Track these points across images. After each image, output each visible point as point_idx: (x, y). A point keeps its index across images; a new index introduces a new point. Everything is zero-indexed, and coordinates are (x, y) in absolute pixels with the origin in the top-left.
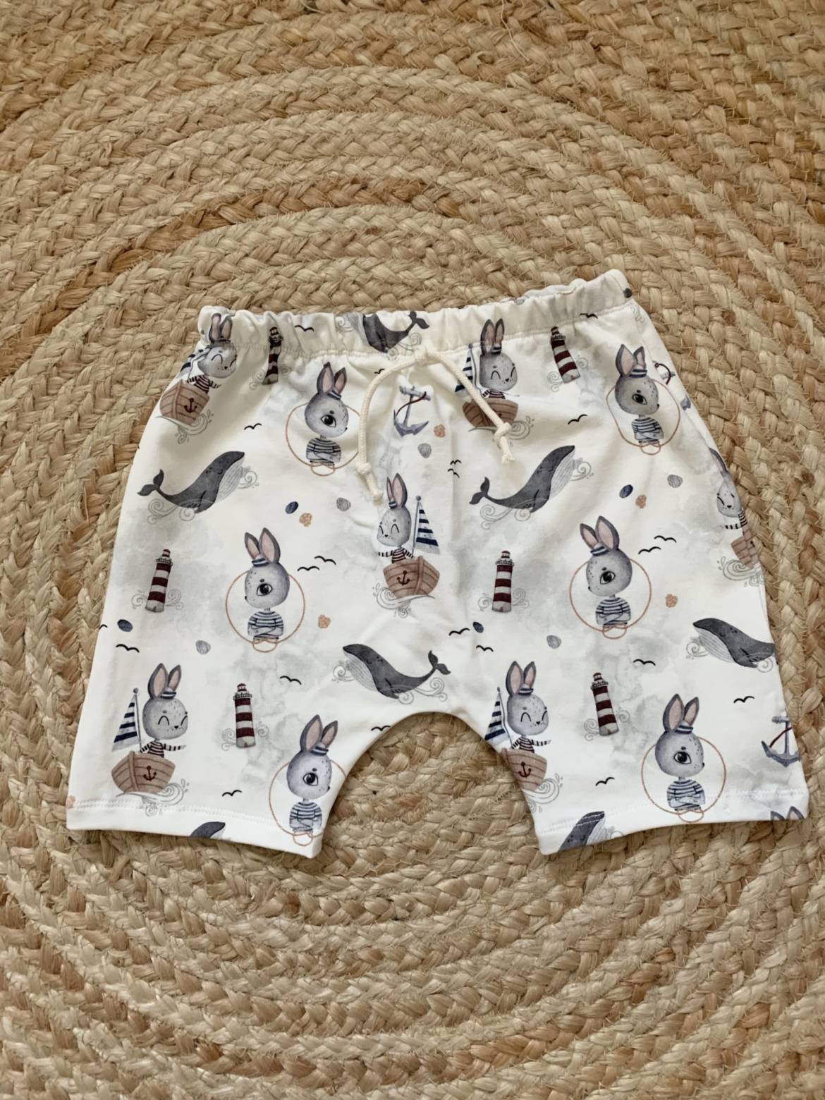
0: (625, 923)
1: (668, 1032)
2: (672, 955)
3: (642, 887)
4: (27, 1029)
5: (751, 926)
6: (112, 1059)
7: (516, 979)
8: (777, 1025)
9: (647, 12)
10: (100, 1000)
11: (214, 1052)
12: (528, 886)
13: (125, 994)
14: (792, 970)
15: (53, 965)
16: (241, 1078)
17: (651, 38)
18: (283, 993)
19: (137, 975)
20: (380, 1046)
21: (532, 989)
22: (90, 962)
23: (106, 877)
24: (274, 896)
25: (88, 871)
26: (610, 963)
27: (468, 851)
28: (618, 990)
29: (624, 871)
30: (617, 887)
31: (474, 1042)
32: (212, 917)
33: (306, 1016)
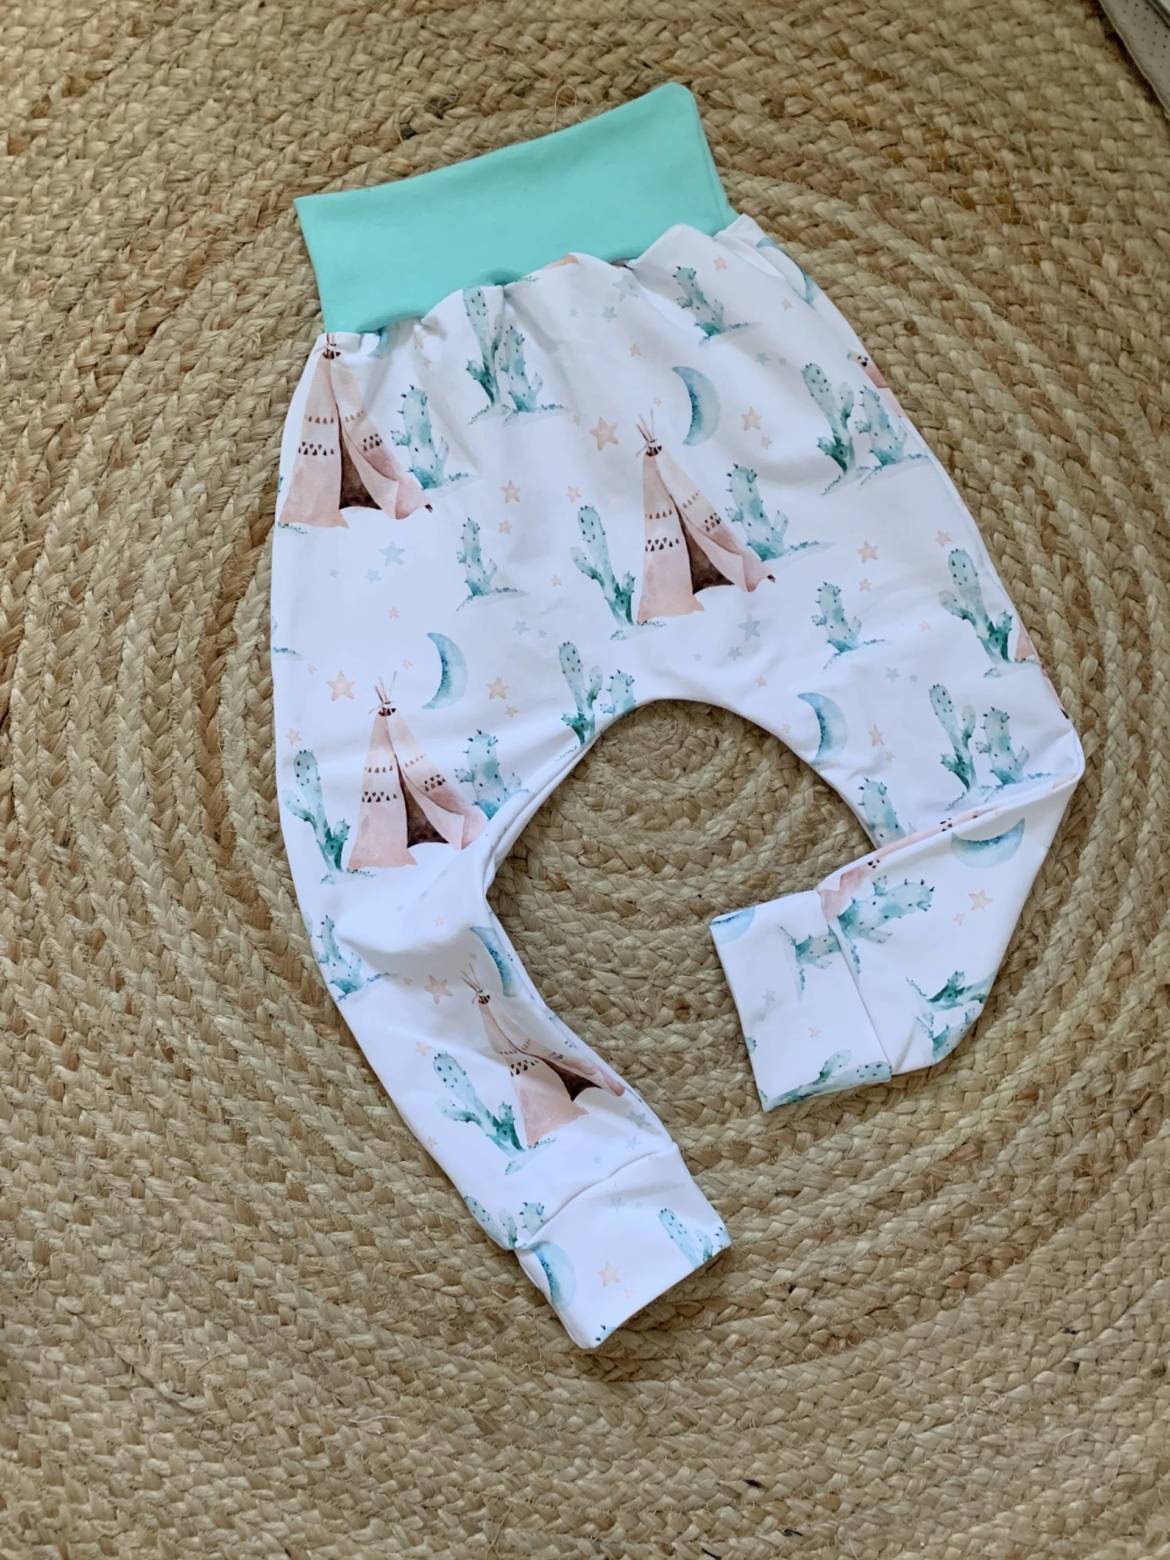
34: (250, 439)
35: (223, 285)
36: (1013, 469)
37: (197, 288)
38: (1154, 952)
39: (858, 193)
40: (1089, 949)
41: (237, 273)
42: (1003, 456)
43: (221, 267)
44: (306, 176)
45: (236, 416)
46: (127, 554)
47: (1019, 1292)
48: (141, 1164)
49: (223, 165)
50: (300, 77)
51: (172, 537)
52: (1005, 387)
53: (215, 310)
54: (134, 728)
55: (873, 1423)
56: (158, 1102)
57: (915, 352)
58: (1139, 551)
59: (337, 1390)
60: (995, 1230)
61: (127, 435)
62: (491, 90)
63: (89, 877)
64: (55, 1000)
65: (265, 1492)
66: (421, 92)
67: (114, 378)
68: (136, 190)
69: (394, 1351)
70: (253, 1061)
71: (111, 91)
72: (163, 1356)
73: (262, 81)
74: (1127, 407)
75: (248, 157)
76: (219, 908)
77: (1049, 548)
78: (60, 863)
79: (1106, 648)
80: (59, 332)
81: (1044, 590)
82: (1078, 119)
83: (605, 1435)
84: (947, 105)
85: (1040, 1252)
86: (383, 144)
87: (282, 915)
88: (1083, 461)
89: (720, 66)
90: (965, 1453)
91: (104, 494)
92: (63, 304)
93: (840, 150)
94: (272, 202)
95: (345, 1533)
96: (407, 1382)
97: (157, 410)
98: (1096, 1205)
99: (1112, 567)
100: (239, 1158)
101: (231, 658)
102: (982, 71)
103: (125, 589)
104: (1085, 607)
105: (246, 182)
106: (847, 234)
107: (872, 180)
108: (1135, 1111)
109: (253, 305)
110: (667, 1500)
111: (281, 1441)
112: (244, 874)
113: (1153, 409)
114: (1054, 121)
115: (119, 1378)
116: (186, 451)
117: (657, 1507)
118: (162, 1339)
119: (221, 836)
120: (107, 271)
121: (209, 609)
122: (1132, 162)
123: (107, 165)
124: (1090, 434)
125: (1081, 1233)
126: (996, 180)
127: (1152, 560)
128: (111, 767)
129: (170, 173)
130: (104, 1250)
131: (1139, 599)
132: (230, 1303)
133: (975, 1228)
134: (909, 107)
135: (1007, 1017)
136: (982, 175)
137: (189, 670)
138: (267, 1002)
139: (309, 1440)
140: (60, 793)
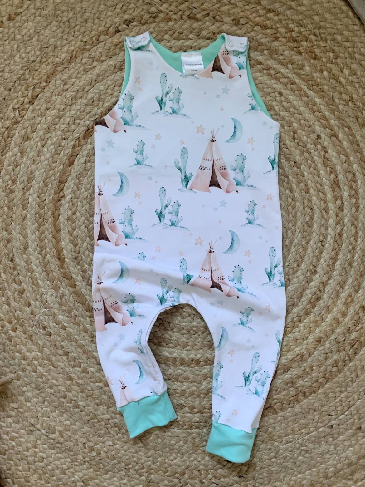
34: (68, 131)
35: (59, 82)
36: (314, 140)
37: (51, 83)
38: (359, 295)
39: (263, 50)
40: (338, 294)
41: (64, 78)
42: (311, 135)
43: (58, 76)
44: (85, 45)
45: (63, 124)
46: (30, 169)
47: (314, 403)
48: (36, 363)
49: (59, 43)
50: (83, 13)
51: (44, 163)
52: (311, 113)
53: (57, 90)
54: (33, 224)
55: (266, 443)
56: (41, 343)
57: (282, 102)
58: (355, 166)
59: (99, 432)
60: (306, 383)
61: (29, 131)
62: (144, 17)
63: (19, 271)
64: (9, 310)
65: (76, 463)
66: (122, 17)
67: (25, 112)
68: (31, 51)
69: (116, 420)
70: (71, 330)
71: (22, 19)
72: (43, 421)
73: (71, 15)
74: (351, 119)
75: (67, 40)
76: (60, 281)
77: (326, 166)
78: (10, 267)
79: (344, 197)
80: (7, 97)
81: (324, 179)
82: (336, 25)
83: (182, 447)
84: (293, 20)
85: (321, 390)
86: (110, 35)
87: (79, 283)
88: (336, 137)
89: (219, 8)
90: (296, 452)
91: (22, 150)
92: (8, 88)
93: (258, 36)
94: (74, 55)
95: (101, 476)
96: (120, 430)
97: (38, 122)
98: (340, 376)
99: (346, 171)
100: (66, 360)
101: (63, 202)
102: (305, 9)
103: (29, 180)
104: (337, 184)
105: (66, 48)
106: (260, 63)
107: (268, 45)
108: (352, 346)
109: (69, 88)
110: (201, 467)
111: (80, 447)
112: (67, 270)
113: (360, 120)
114: (328, 25)
115: (30, 428)
116: (48, 135)
117: (199, 469)
118: (43, 416)
119: (60, 258)
120: (22, 78)
121: (56, 186)
122: (353, 38)
123: (21, 43)
124: (339, 128)
125: (334, 384)
126: (309, 45)
127: (359, 169)
128: (26, 237)
129: (42, 45)
130: (24, 389)
131: (355, 182)
132: (64, 405)
133: (300, 382)
134: (280, 21)
135: (311, 316)
136: (304, 43)
137: (50, 206)
138: (75, 311)
139: (90, 447)
140: (10, 245)
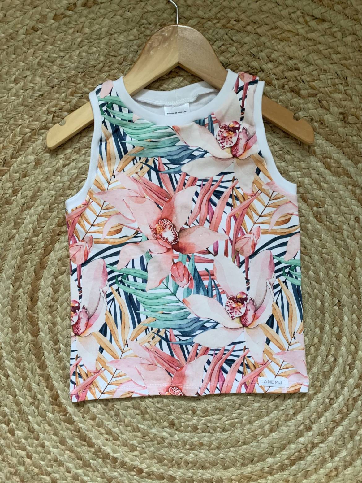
0: (291, 438)
1: (301, 476)
2: (306, 450)
3: (298, 427)
4: (73, 459)
5: (336, 443)
6: (104, 471)
7: (251, 456)
8: (340, 476)
9: (342, 87)
10: (100, 451)
11: (140, 471)
12: (258, 425)
13: (109, 450)
14: (348, 458)
15: (83, 438)
16: (150, 480)
17: (343, 100)
18: (166, 453)
19: (113, 444)
20: (200, 475)
21: (256, 459)
22: (97, 438)
23: (105, 409)
24: (165, 421)
25: (98, 407)
26: (284, 452)
27: (238, 411)
28: (286, 461)
29: (292, 421)
30: (289, 426)
31: (233, 475)
32: (142, 426)
33: (174, 462)
